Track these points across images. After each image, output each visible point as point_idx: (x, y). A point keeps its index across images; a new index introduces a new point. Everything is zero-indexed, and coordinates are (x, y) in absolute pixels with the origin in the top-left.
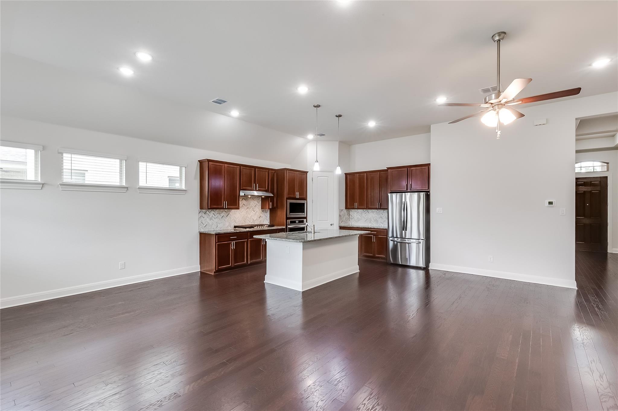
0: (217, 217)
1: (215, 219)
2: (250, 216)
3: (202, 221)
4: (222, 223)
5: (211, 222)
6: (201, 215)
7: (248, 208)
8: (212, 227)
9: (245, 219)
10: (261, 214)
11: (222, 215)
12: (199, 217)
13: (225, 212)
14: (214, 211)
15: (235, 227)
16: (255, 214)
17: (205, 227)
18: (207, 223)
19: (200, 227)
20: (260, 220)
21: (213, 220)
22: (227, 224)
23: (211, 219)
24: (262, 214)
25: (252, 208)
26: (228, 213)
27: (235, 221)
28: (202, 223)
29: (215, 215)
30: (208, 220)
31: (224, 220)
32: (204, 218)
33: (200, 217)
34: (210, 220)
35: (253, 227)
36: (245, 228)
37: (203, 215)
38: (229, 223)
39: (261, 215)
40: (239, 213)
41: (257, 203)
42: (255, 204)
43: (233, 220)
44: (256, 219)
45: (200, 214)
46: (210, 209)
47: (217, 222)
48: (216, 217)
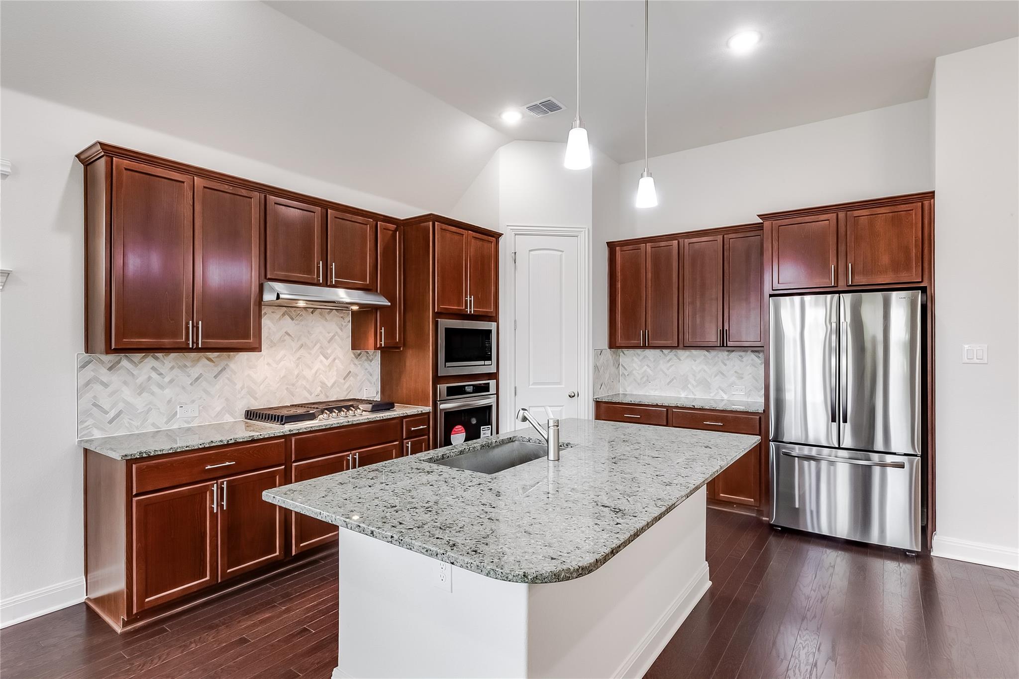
0: (171, 381)
1: (161, 387)
2: (314, 371)
3: (95, 397)
4: (193, 401)
5: (139, 403)
6: (93, 374)
7: (302, 345)
8: (150, 421)
9: (293, 385)
10: (352, 366)
11: (195, 371)
12: (82, 382)
13: (209, 359)
14: (157, 358)
15: (251, 415)
16: (330, 366)
17: (111, 422)
18: (121, 406)
19: (83, 422)
20: (346, 386)
21: (153, 394)
22: (218, 405)
23: (141, 389)
24: (355, 364)
25: (318, 346)
26: (223, 364)
27: (251, 393)
28: (95, 405)
29: (160, 374)
30: (127, 393)
31: (205, 391)
32: (106, 385)
33: (88, 384)
34: (140, 394)
35: (312, 417)
36: (283, 420)
37: (104, 374)
38: (227, 400)
39: (352, 368)
40: (268, 364)
41: (339, 331)
42: (331, 334)
43: (242, 388)
44: (332, 381)
45: (89, 372)
46: (117, 351)
47: (169, 401)
48: (167, 379)
